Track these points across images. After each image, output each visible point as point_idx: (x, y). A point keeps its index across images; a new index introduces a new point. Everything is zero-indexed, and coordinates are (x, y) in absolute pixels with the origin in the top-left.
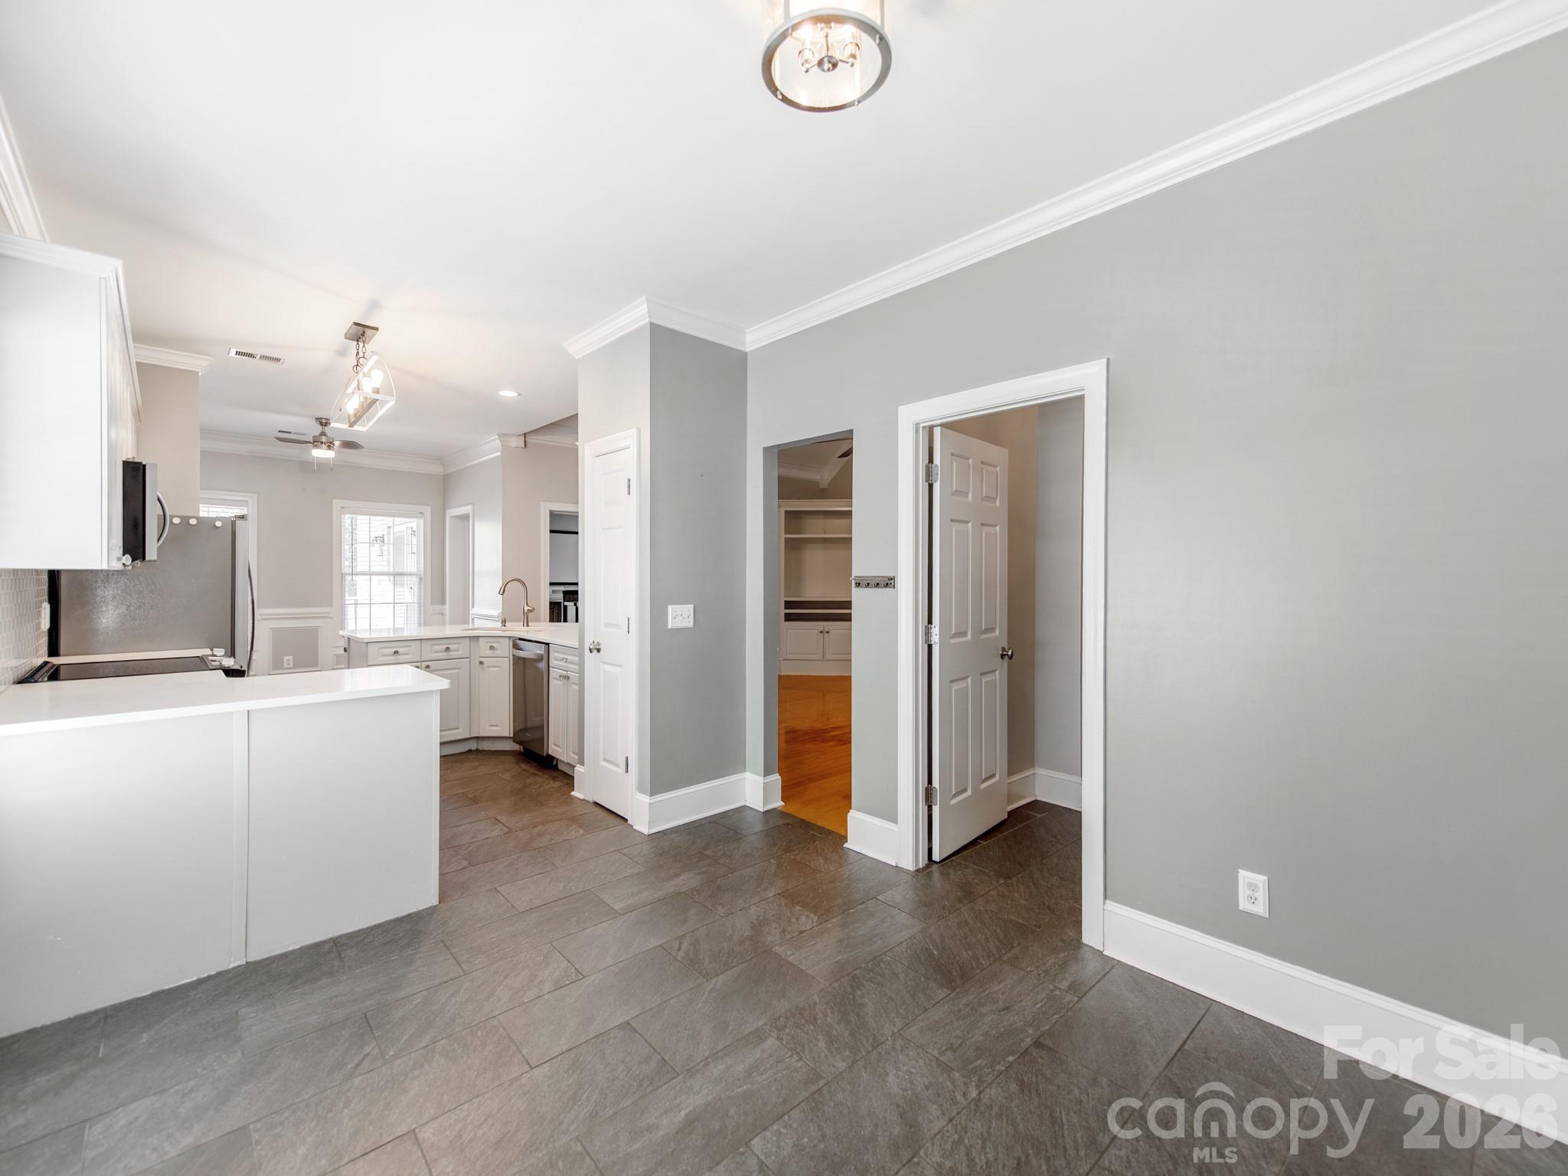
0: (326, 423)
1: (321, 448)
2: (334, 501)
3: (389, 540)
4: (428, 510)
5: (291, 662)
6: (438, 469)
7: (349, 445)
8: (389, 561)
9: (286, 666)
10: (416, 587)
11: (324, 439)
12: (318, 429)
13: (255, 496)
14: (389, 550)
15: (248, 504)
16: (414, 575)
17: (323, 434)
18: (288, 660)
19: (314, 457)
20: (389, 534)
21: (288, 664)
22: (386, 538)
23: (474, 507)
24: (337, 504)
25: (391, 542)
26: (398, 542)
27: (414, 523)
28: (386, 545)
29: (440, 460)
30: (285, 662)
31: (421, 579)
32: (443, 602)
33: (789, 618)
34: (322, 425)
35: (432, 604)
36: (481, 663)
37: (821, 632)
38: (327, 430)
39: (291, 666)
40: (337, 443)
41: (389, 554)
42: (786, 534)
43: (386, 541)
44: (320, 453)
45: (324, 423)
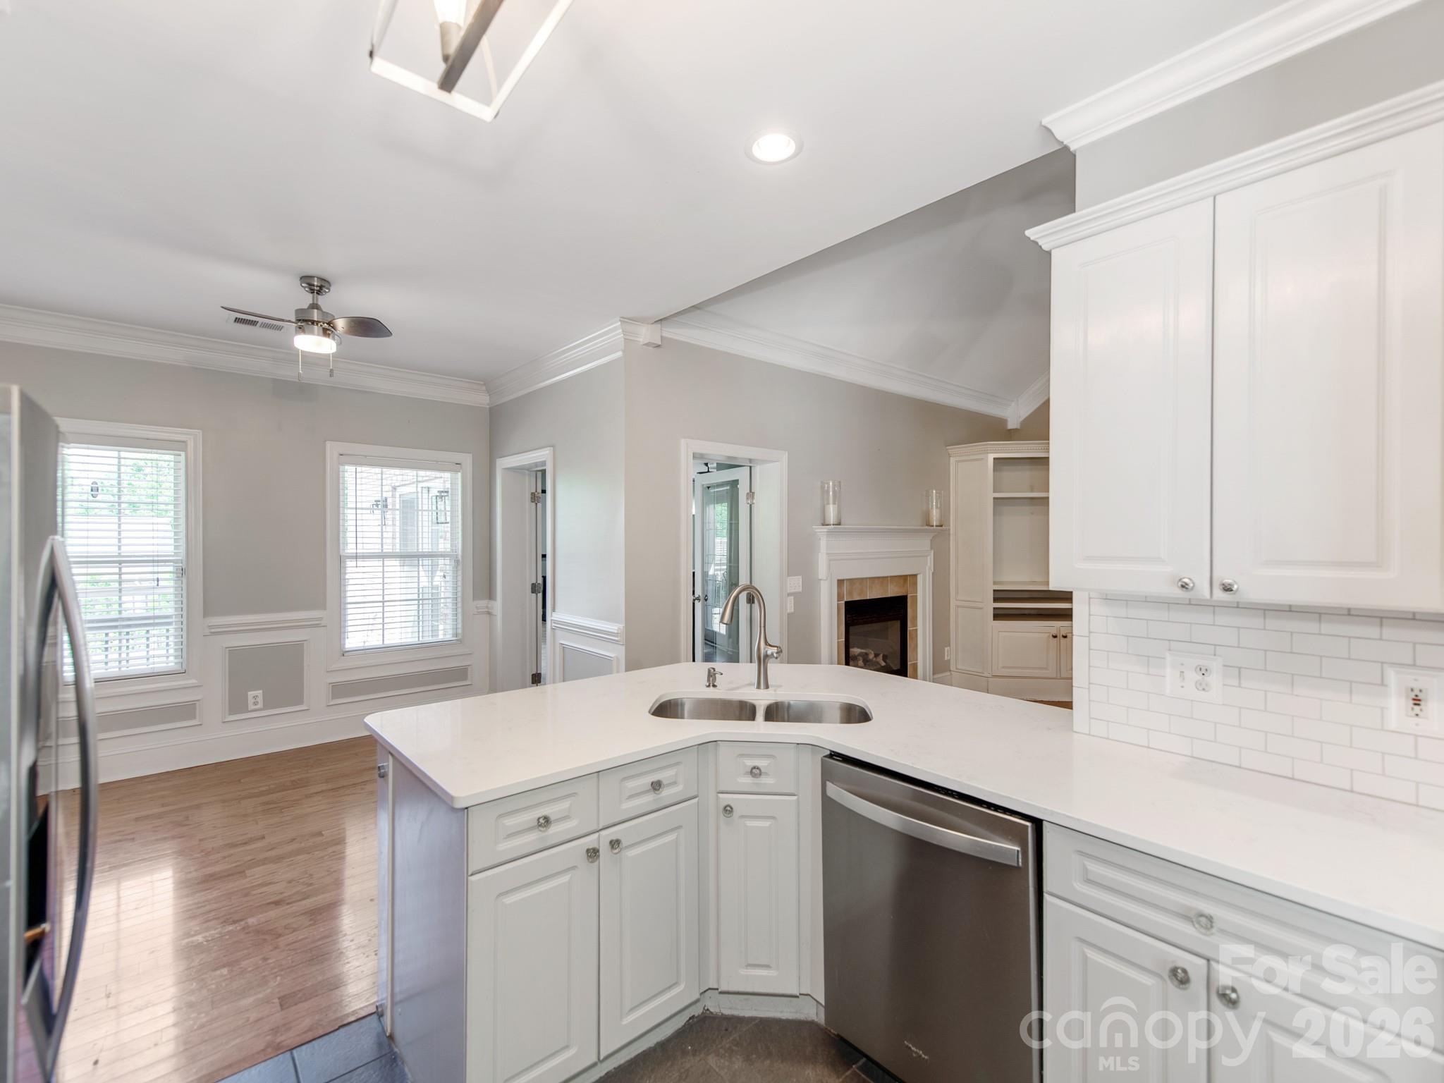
0: (321, 287)
1: (312, 333)
2: (328, 444)
3: (394, 505)
4: (467, 459)
5: (260, 700)
6: (483, 400)
7: (366, 327)
8: (394, 532)
9: (251, 707)
10: (451, 573)
11: (315, 315)
12: (306, 299)
13: (199, 433)
14: (394, 519)
15: (186, 446)
16: (448, 556)
17: (314, 306)
18: (255, 697)
19: (298, 350)
20: (393, 496)
21: (255, 704)
22: (390, 501)
23: (554, 452)
24: (332, 449)
25: (398, 507)
26: (409, 508)
27: (441, 480)
28: (389, 512)
29: (487, 383)
30: (251, 701)
31: (457, 562)
32: (491, 595)
33: (999, 615)
34: (312, 291)
35: (474, 600)
36: (728, 810)
37: (1055, 637)
38: (322, 301)
39: (260, 705)
40: (341, 324)
41: (394, 525)
42: (994, 492)
43: (390, 507)
44: (311, 343)
45: (317, 286)
